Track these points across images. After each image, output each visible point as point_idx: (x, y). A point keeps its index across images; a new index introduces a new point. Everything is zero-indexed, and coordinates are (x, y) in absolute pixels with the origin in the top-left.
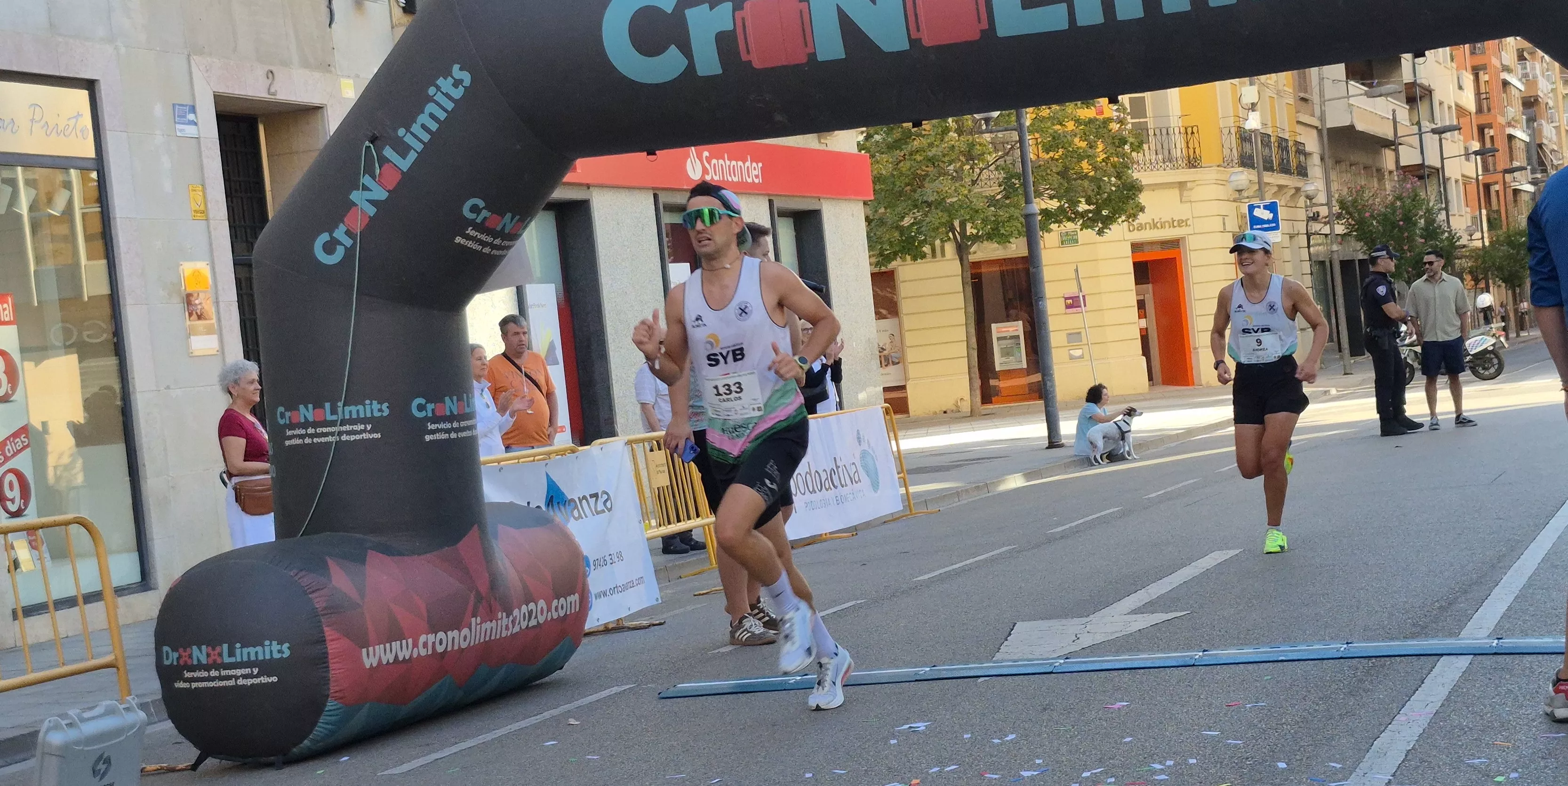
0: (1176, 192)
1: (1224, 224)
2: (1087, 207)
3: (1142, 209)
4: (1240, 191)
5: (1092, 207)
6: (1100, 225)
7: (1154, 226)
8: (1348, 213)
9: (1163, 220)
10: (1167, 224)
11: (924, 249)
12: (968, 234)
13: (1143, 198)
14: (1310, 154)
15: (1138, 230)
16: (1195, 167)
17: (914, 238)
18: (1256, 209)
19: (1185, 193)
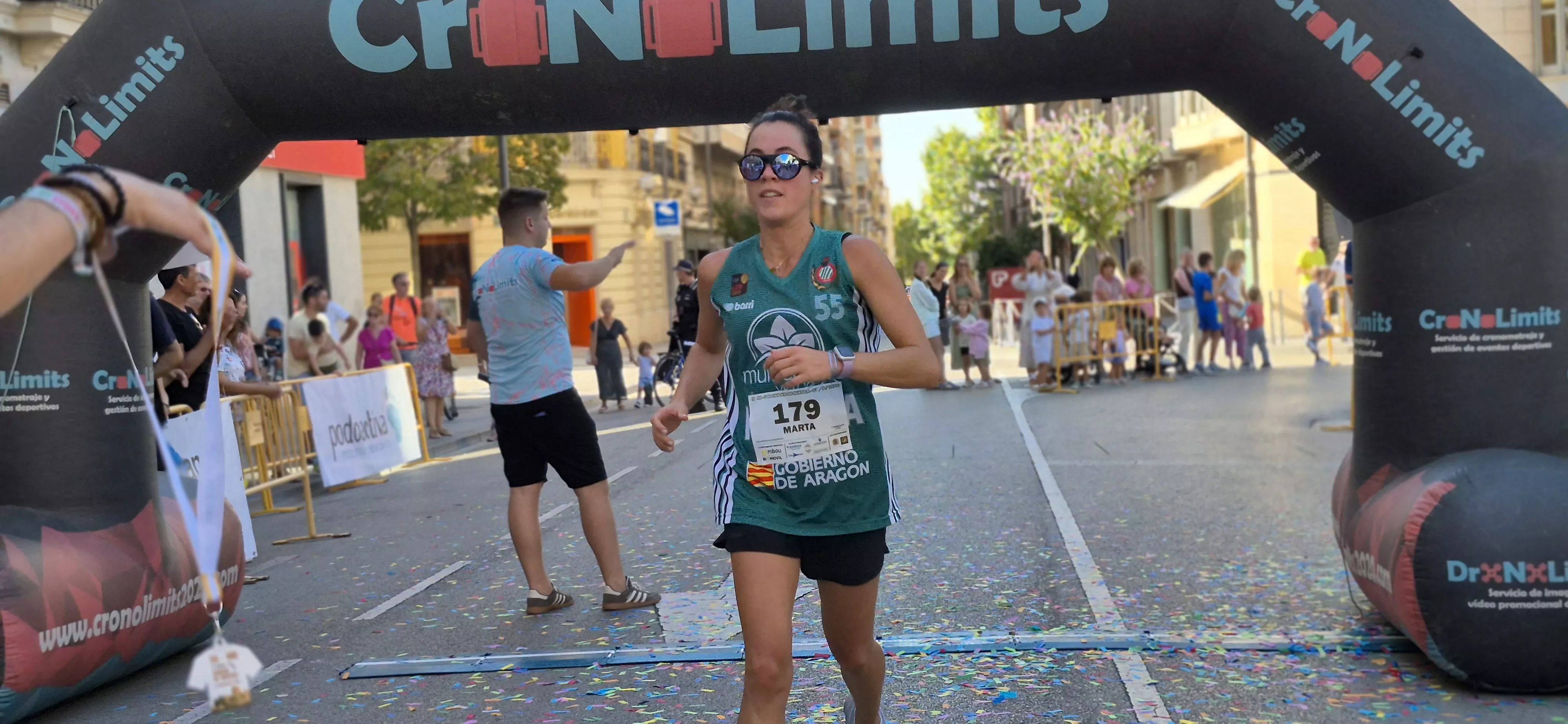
0: (589, 188)
1: (625, 216)
3: (566, 200)
4: (649, 190)
7: (573, 214)
9: (580, 210)
10: (581, 214)
12: (419, 212)
16: (605, 168)
18: (660, 206)
19: (597, 189)
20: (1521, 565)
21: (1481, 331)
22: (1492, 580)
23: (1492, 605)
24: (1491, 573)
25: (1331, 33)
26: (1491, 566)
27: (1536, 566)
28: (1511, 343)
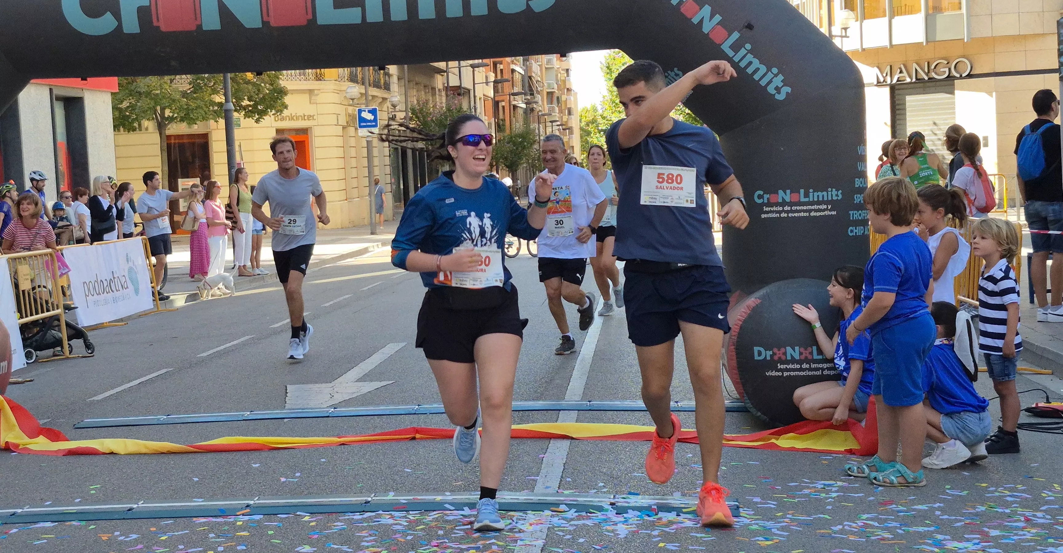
0: (307, 96)
1: (338, 120)
2: (248, 103)
3: (286, 107)
4: (353, 99)
5: (252, 103)
6: (257, 117)
7: (291, 118)
8: (417, 117)
9: (298, 115)
10: (300, 118)
11: (135, 124)
12: (166, 116)
13: (287, 100)
14: (392, 75)
15: (281, 120)
16: (321, 80)
17: (129, 117)
18: (363, 112)
19: (313, 98)
20: (797, 348)
21: (791, 204)
22: (780, 358)
23: (780, 374)
24: (779, 354)
25: (696, 13)
26: (779, 350)
27: (806, 349)
28: (810, 211)
